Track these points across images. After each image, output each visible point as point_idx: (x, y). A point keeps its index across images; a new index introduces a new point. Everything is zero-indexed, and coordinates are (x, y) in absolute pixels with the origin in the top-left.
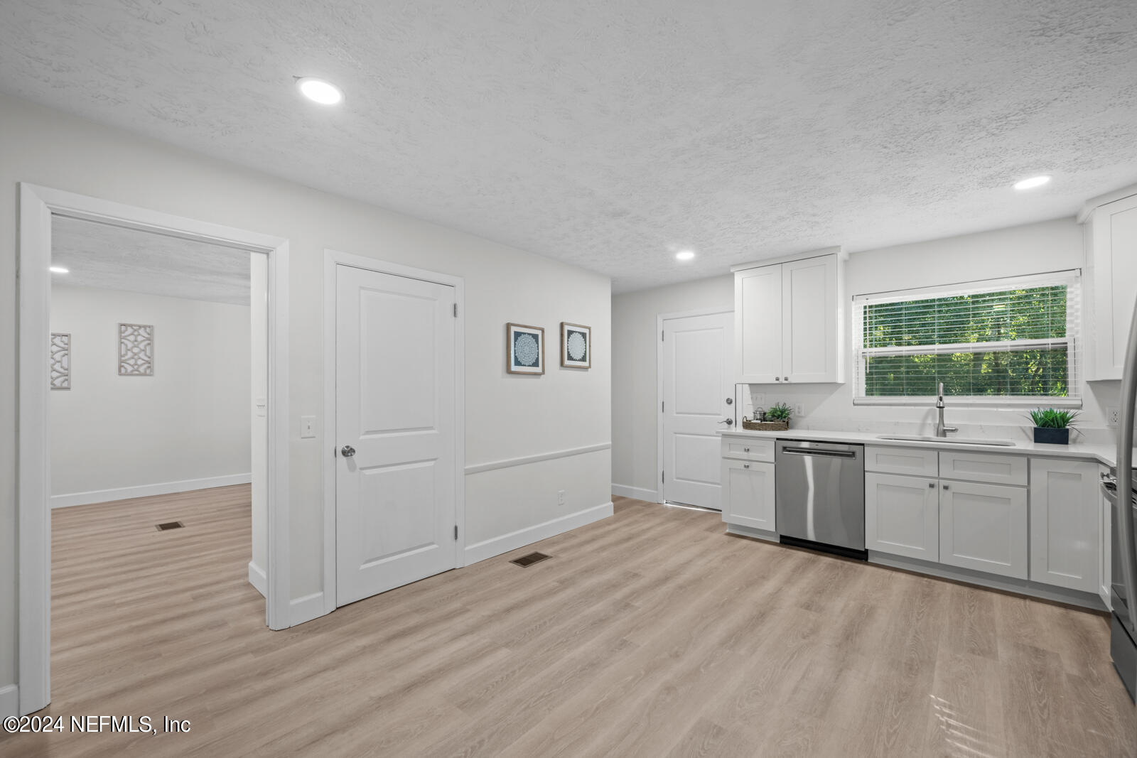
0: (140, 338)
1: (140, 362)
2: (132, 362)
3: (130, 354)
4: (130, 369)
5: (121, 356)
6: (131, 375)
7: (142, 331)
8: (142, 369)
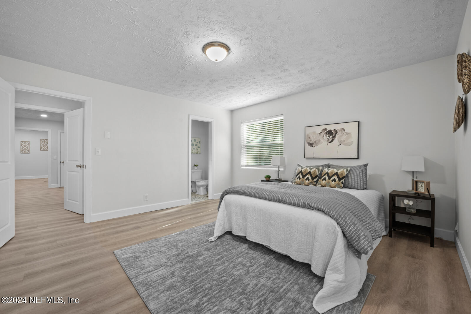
0: (45, 142)
1: (45, 147)
2: (43, 147)
3: (43, 146)
4: (43, 149)
5: (41, 146)
6: (43, 150)
7: (46, 141)
8: (46, 149)
